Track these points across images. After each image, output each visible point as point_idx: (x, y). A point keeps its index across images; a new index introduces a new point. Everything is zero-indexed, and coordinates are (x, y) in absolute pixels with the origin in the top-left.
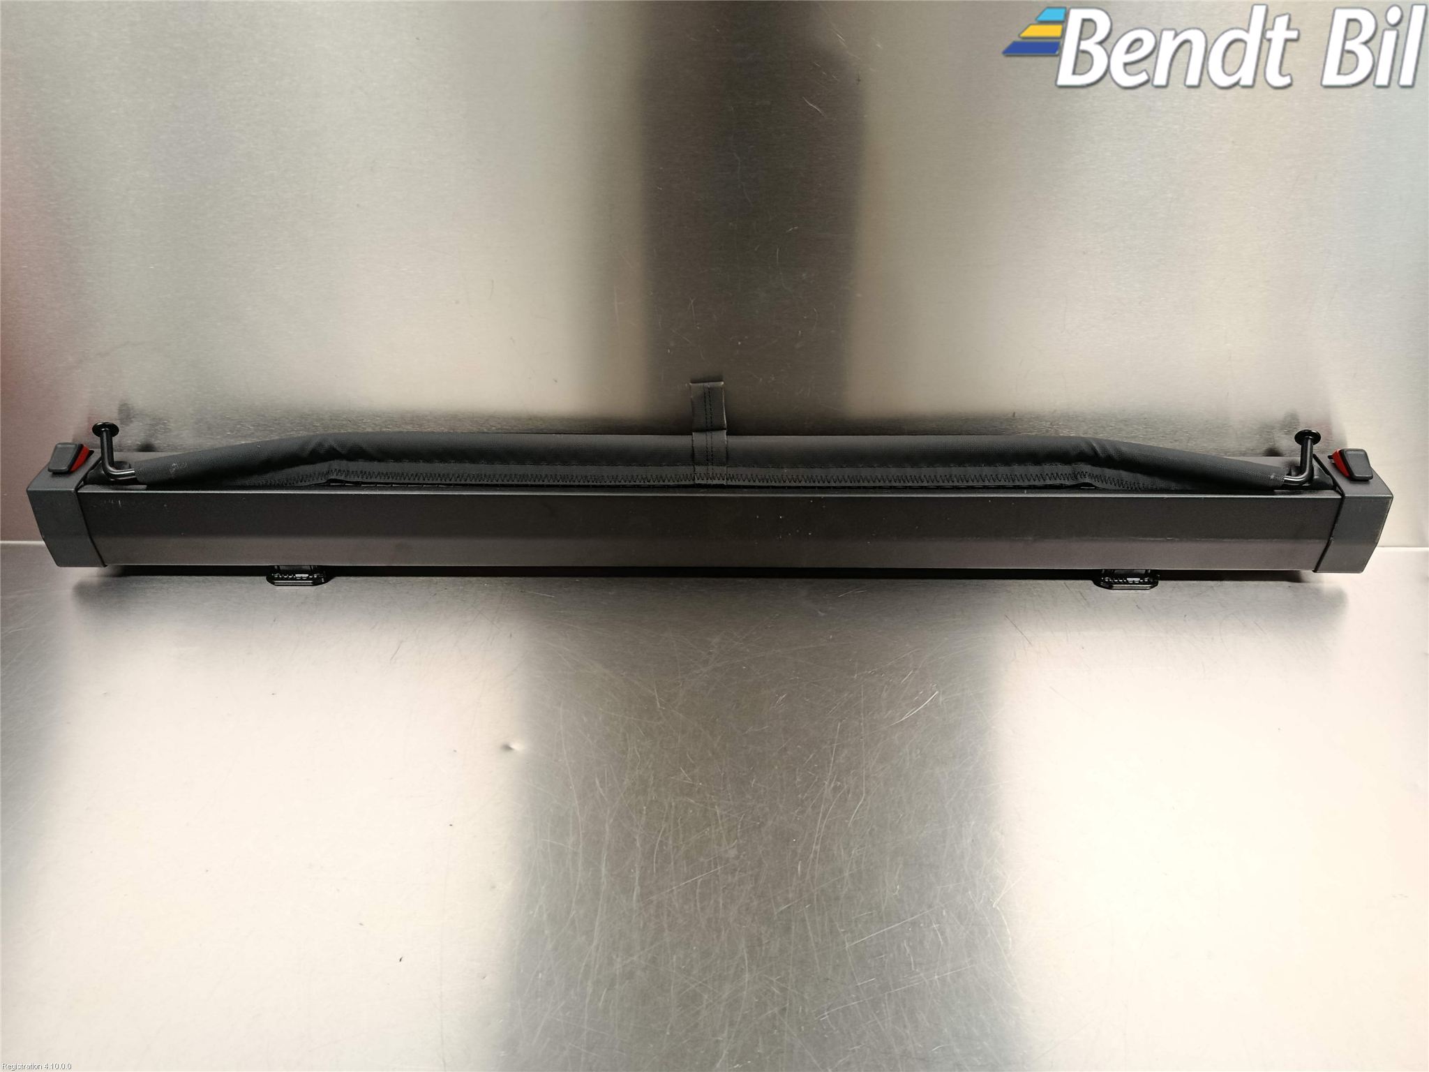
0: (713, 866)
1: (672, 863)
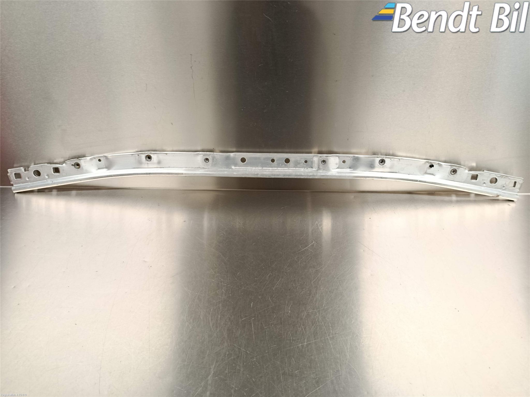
0: (218, 304)
1: (202, 303)
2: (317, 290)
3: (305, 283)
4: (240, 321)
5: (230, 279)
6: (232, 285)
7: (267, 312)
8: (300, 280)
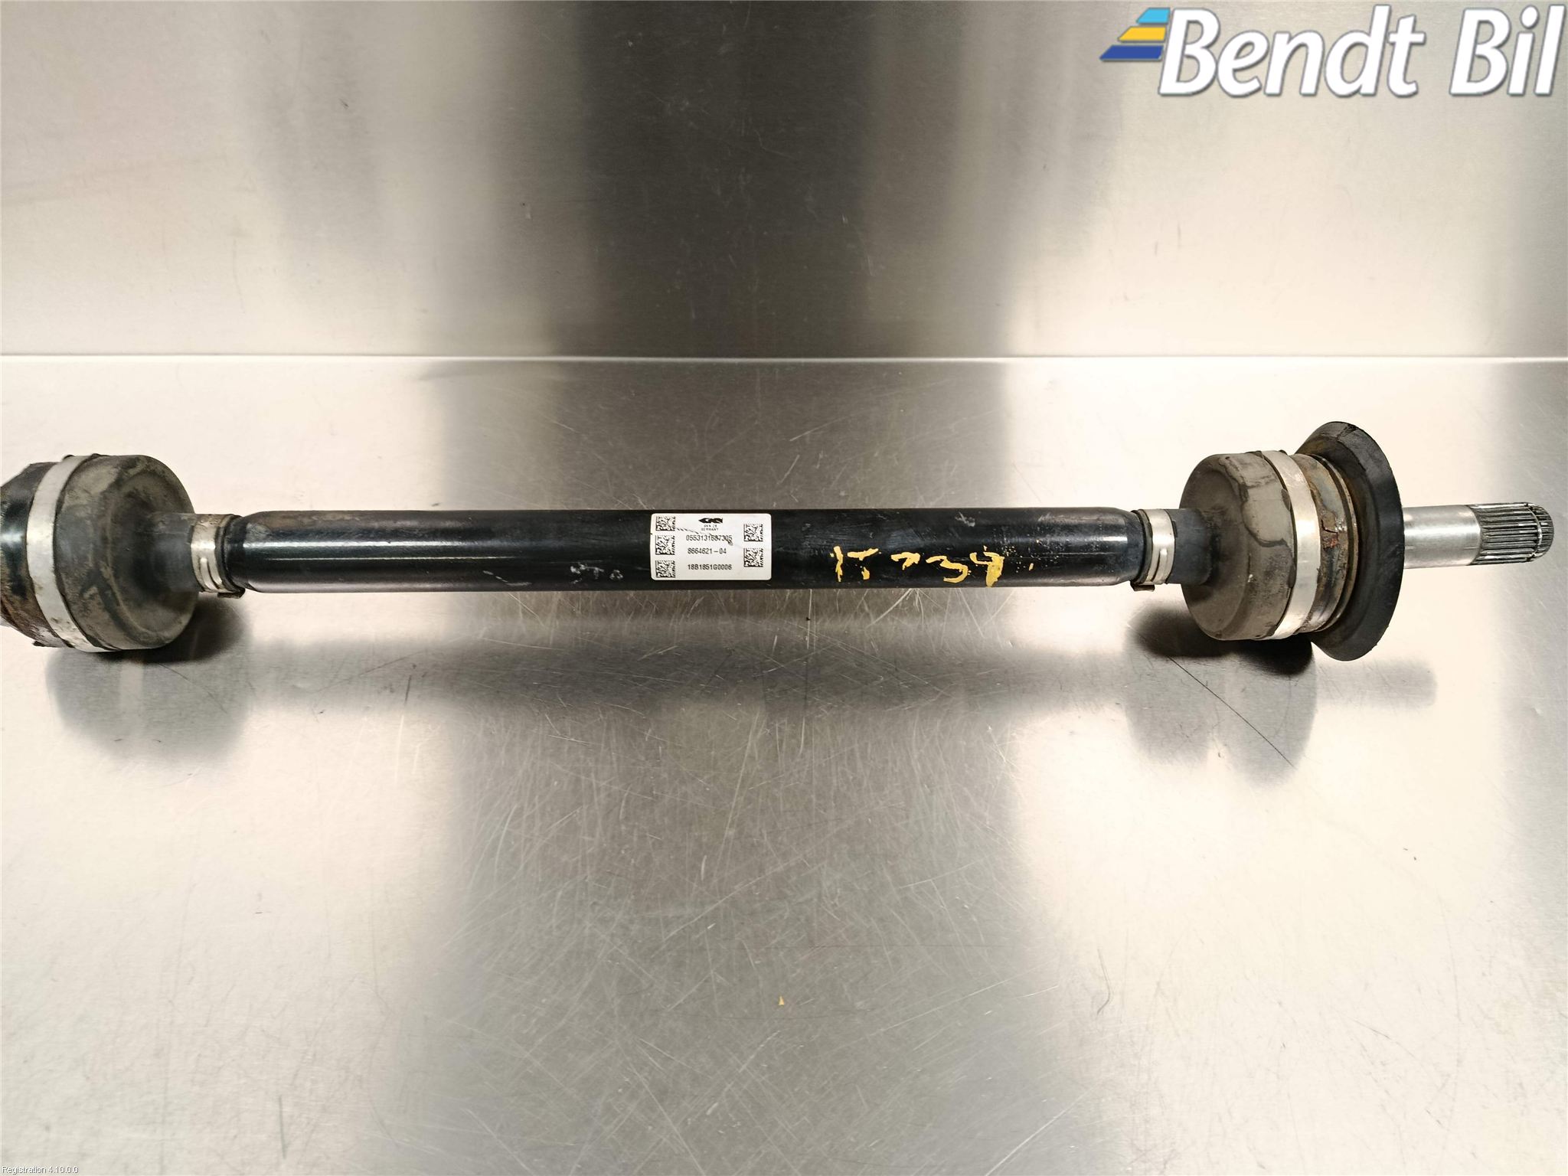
2: (932, 791)
3: (890, 764)
4: (664, 940)
5: (618, 759)
6: (629, 784)
7: (760, 895)
8: (869, 751)
